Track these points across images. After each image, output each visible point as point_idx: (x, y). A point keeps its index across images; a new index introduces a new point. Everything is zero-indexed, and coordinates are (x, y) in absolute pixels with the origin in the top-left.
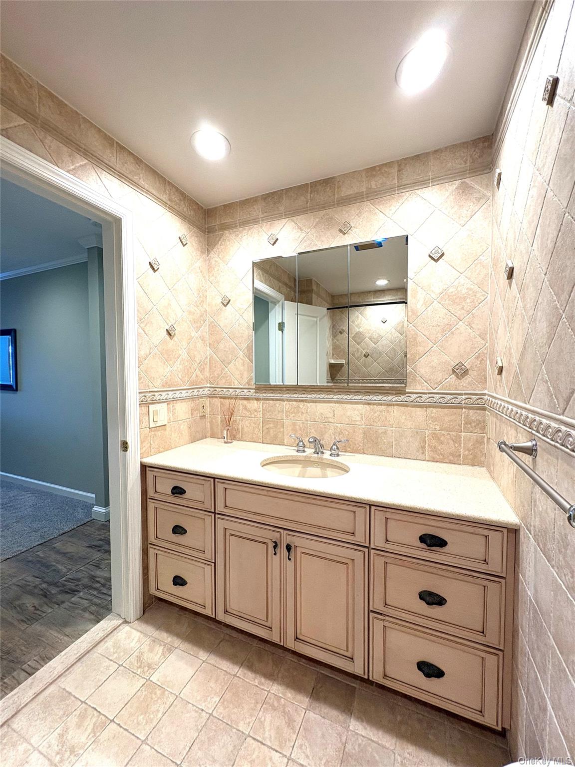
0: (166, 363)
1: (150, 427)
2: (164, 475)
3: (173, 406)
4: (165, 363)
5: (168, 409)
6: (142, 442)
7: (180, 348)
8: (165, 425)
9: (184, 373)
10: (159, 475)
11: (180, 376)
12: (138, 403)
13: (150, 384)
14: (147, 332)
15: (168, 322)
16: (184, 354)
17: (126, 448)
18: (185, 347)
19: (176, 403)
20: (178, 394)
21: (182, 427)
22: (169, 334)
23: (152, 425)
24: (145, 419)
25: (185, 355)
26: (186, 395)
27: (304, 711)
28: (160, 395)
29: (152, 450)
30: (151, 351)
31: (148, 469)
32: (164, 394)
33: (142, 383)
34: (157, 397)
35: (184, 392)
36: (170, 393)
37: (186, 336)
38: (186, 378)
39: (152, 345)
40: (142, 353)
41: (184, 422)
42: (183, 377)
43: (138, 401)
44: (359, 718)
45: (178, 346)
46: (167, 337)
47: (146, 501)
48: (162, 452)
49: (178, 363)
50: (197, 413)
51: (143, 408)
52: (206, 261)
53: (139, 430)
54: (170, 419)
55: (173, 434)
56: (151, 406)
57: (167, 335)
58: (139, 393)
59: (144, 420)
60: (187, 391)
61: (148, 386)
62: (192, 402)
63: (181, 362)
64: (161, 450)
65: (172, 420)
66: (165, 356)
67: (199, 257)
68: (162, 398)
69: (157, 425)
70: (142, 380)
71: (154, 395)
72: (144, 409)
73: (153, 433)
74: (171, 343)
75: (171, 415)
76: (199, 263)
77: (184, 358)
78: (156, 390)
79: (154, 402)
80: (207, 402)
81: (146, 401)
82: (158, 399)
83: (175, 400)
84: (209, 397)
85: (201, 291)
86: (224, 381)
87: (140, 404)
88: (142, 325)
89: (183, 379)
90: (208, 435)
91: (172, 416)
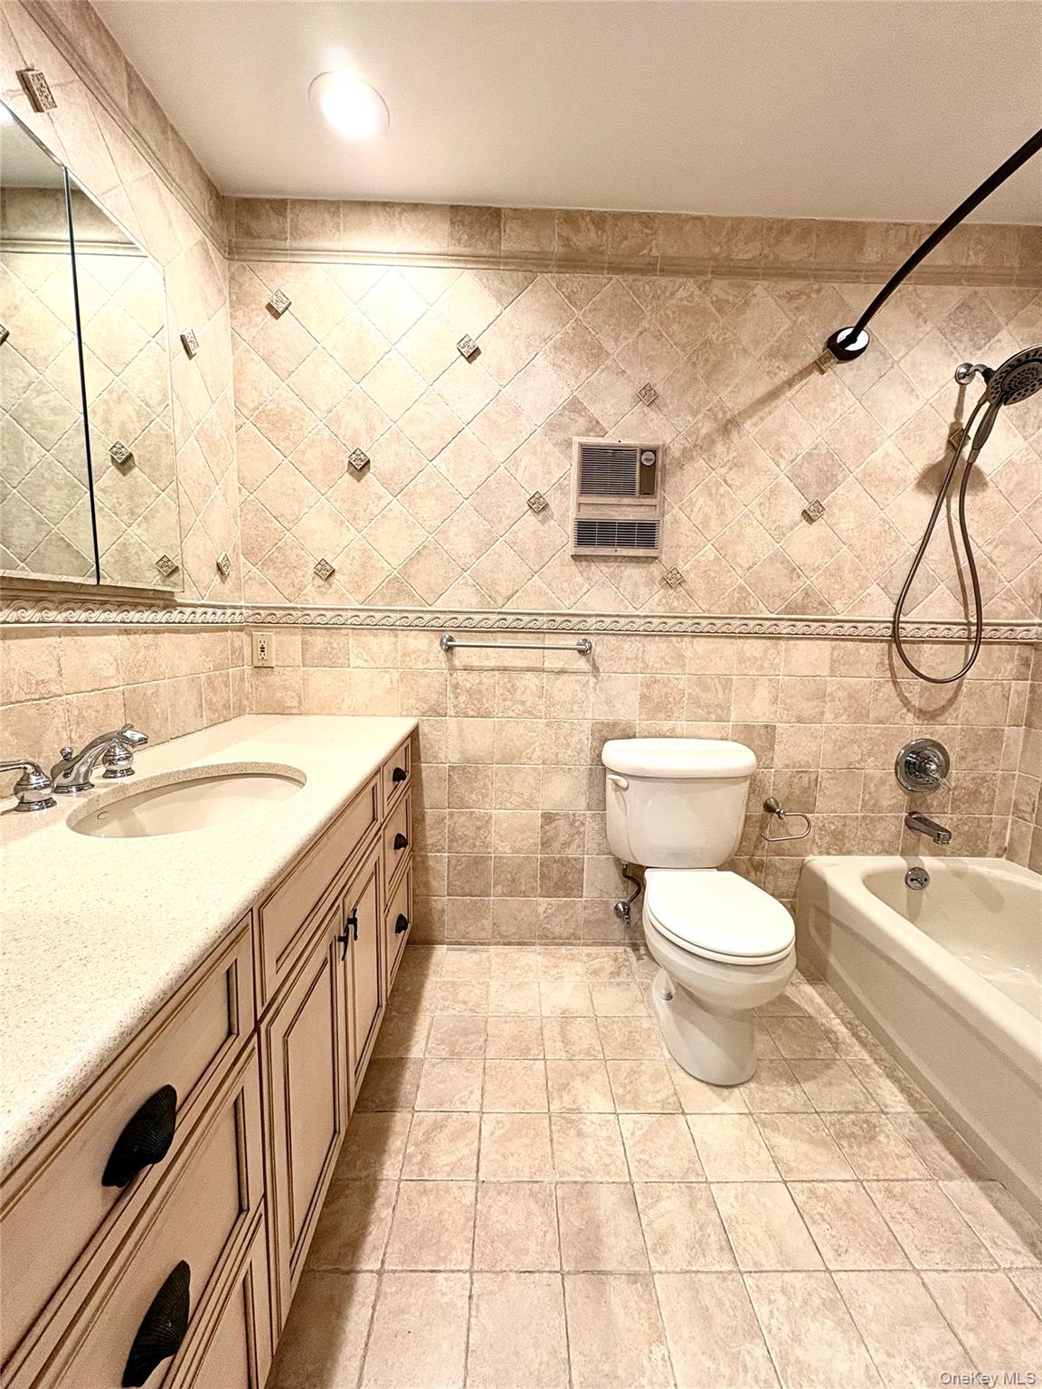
27: (416, 1114)
44: (407, 1049)
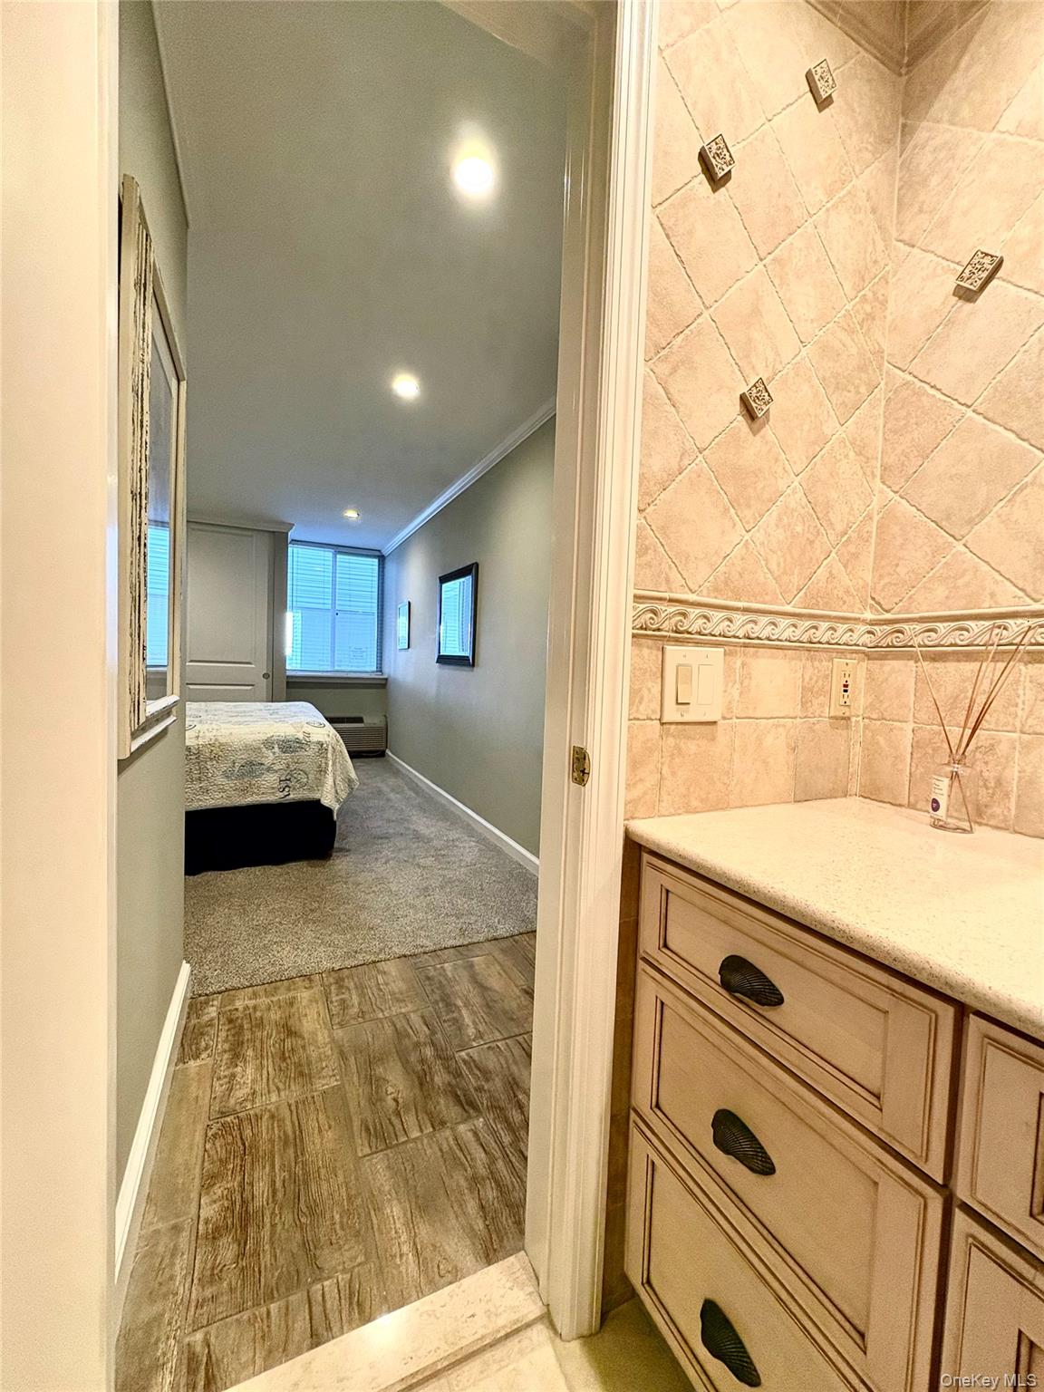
0: (732, 511)
1: (664, 721)
2: (697, 899)
3: (743, 665)
4: (727, 510)
5: (729, 670)
6: (634, 764)
7: (780, 470)
8: (715, 722)
9: (789, 559)
10: (680, 893)
11: (774, 567)
12: (630, 632)
13: (674, 575)
14: (676, 396)
15: (747, 370)
16: (794, 492)
17: (583, 772)
18: (798, 468)
19: (755, 655)
20: (762, 628)
21: (769, 740)
22: (750, 414)
23: (672, 714)
24: (649, 690)
25: (796, 499)
26: (788, 633)
28: (705, 617)
29: (665, 797)
30: (686, 462)
31: (646, 857)
32: (717, 616)
33: (649, 565)
34: (694, 622)
35: (784, 622)
36: (739, 618)
37: (806, 427)
38: (795, 579)
39: (689, 444)
40: (657, 464)
41: (777, 726)
42: (785, 573)
43: (630, 625)
45: (777, 460)
46: (741, 422)
47: (635, 967)
48: (695, 811)
49: (771, 518)
50: (822, 705)
51: (646, 651)
52: (892, 172)
53: (625, 723)
54: (729, 709)
55: (736, 756)
56: (671, 649)
57: (740, 418)
58: (636, 597)
59: (645, 692)
60: (793, 621)
61: (668, 581)
62: (809, 664)
63: (780, 519)
64: (695, 803)
65: (737, 712)
66: (731, 490)
67: (868, 156)
68: (709, 627)
69: (687, 718)
70: (648, 558)
71: (684, 615)
72: (649, 654)
73: (671, 741)
74: (754, 447)
75: (736, 694)
76: (869, 177)
77: (793, 505)
78: (692, 597)
79: (681, 637)
80: (859, 671)
81: (659, 630)
82: (694, 628)
83: (750, 643)
84: (869, 657)
85: (867, 277)
86: (941, 592)
87: (634, 636)
88: (663, 369)
89: (785, 578)
90: (854, 787)
91: (737, 698)
